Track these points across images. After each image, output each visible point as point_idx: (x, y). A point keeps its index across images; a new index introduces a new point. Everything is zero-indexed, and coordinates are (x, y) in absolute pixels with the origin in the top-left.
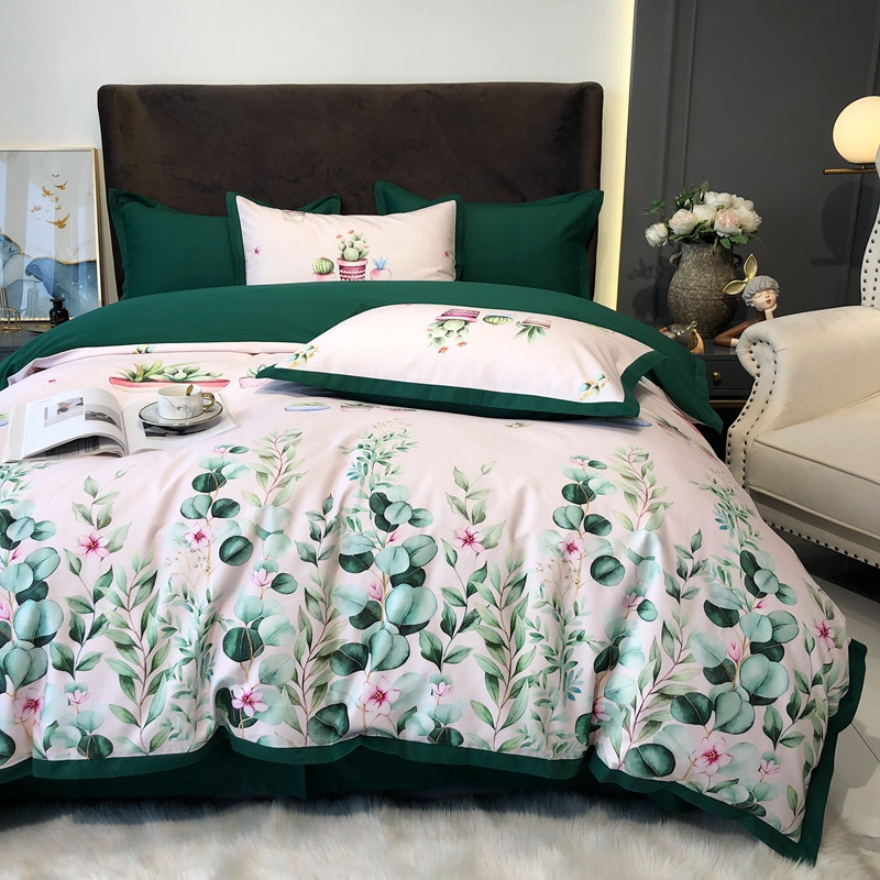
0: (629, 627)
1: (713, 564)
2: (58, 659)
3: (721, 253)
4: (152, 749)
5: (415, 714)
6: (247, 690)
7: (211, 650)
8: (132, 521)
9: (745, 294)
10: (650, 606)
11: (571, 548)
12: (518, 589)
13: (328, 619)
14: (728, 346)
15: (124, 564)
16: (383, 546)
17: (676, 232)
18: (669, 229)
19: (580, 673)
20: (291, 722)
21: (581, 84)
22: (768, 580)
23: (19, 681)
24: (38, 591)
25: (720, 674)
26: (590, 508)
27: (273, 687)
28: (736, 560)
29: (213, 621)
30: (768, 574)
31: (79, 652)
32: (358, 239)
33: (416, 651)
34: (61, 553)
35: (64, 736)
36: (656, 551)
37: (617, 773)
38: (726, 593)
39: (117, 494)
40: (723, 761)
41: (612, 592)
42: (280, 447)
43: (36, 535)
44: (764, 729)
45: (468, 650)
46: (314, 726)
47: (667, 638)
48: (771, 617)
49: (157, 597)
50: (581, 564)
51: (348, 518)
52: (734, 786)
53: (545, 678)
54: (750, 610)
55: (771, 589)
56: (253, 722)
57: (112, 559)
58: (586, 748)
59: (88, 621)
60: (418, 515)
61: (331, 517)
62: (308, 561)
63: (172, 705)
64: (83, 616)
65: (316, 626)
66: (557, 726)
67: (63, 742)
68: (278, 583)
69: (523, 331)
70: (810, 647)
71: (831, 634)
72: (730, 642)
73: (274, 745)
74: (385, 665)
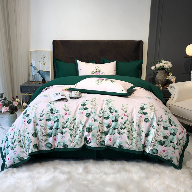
0: (150, 130)
1: (164, 120)
2: (60, 132)
3: (165, 72)
4: (74, 147)
5: (116, 143)
6: (89, 137)
7: (84, 131)
8: (72, 110)
9: (170, 79)
10: (154, 126)
11: (141, 117)
12: (132, 123)
13: (102, 127)
14: (166, 88)
15: (71, 117)
16: (111, 115)
17: (157, 67)
18: (156, 67)
19: (142, 137)
20: (96, 143)
21: (139, 41)
22: (173, 123)
23: (54, 135)
24: (58, 121)
25: (165, 137)
26: (144, 111)
27: (94, 137)
28: (168, 119)
29: (84, 126)
31: (64, 131)
32: (99, 68)
33: (116, 132)
34: (61, 115)
35: (61, 144)
36: (155, 118)
37: (148, 153)
38: (166, 125)
39: (69, 106)
40: (166, 152)
41: (148, 124)
42: (94, 100)
43: (57, 112)
44: (173, 147)
45: (125, 132)
46: (100, 144)
47: (157, 132)
48: (174, 129)
49: (76, 122)
50: (143, 119)
51: (105, 111)
52: (168, 156)
53: (137, 137)
54: (170, 127)
55: (174, 124)
56: (90, 143)
57: (69, 116)
58: (143, 150)
59: (65, 126)
60: (116, 111)
61: (103, 111)
62: (99, 117)
63: (78, 139)
65: (100, 128)
66: (139, 145)
67: (60, 145)
68: (95, 121)
70: (180, 134)
71: (183, 132)
72: (167, 132)
73: (93, 147)
74: (111, 134)
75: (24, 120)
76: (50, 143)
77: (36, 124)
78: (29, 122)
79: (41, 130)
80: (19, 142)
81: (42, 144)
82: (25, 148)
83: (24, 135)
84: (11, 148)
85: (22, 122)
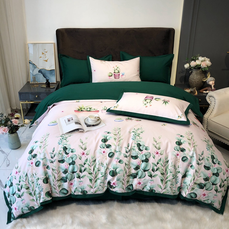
0: (188, 170)
1: (206, 158)
2: (77, 176)
3: (202, 72)
4: (95, 193)
5: (146, 187)
6: (114, 182)
7: (107, 174)
8: (91, 148)
9: (207, 81)
10: (193, 166)
11: (178, 155)
12: (167, 163)
13: (129, 168)
14: (203, 93)
15: (89, 157)
16: (140, 154)
17: (192, 66)
18: (190, 66)
19: (179, 179)
20: (122, 188)
22: (216, 161)
23: (69, 180)
24: (73, 163)
25: (206, 179)
26: (182, 146)
27: (119, 182)
28: (210, 157)
29: (107, 168)
30: (216, 159)
31: (81, 175)
32: (118, 68)
33: (147, 175)
34: (77, 155)
35: (78, 190)
36: (195, 155)
38: (208, 164)
39: (87, 143)
40: (206, 196)
41: (186, 163)
42: (117, 132)
43: (72, 152)
44: (215, 190)
45: (157, 175)
46: (127, 189)
47: (196, 173)
48: (217, 168)
49: (96, 164)
50: (180, 158)
51: (133, 148)
52: (208, 200)
53: (172, 180)
54: (213, 167)
55: (217, 162)
56: (115, 188)
57: (87, 157)
58: (179, 193)
60: (147, 148)
61: (129, 148)
62: (125, 157)
63: (99, 185)
64: (82, 168)
65: (127, 169)
67: (78, 191)
68: (120, 162)
69: (164, 103)
70: (224, 174)
71: (228, 171)
72: (209, 173)
73: (119, 192)
74: (141, 177)
75: (30, 161)
76: (65, 189)
77: (46, 166)
78: (37, 164)
79: (53, 175)
80: (26, 189)
81: (56, 190)
82: (35, 196)
83: (32, 180)
84: (18, 196)
85: (28, 164)
